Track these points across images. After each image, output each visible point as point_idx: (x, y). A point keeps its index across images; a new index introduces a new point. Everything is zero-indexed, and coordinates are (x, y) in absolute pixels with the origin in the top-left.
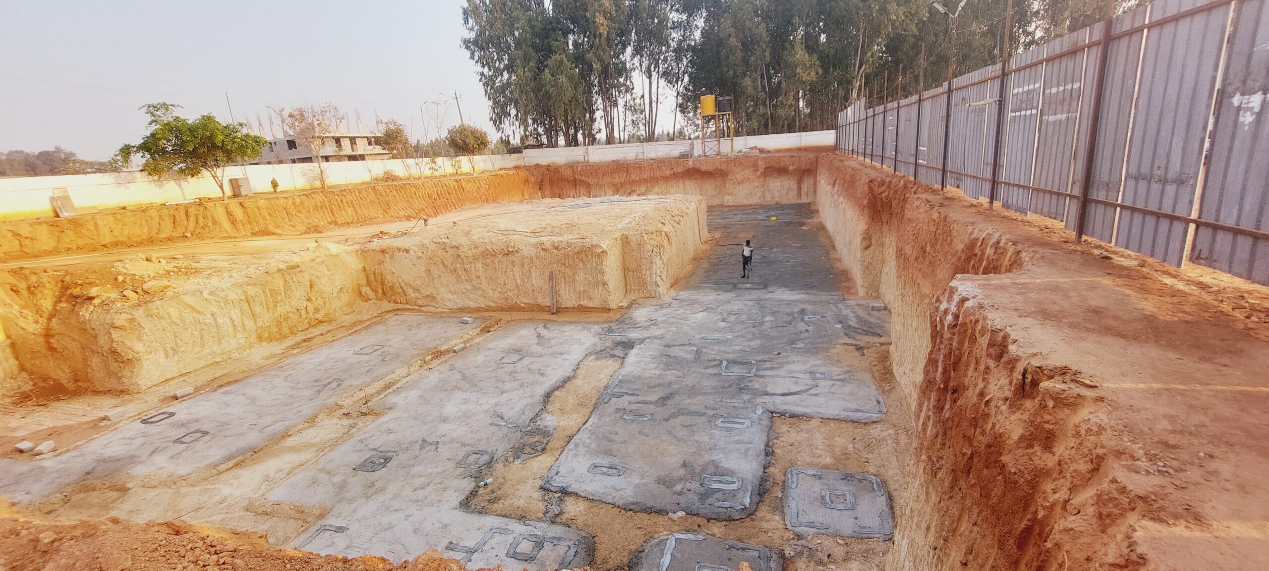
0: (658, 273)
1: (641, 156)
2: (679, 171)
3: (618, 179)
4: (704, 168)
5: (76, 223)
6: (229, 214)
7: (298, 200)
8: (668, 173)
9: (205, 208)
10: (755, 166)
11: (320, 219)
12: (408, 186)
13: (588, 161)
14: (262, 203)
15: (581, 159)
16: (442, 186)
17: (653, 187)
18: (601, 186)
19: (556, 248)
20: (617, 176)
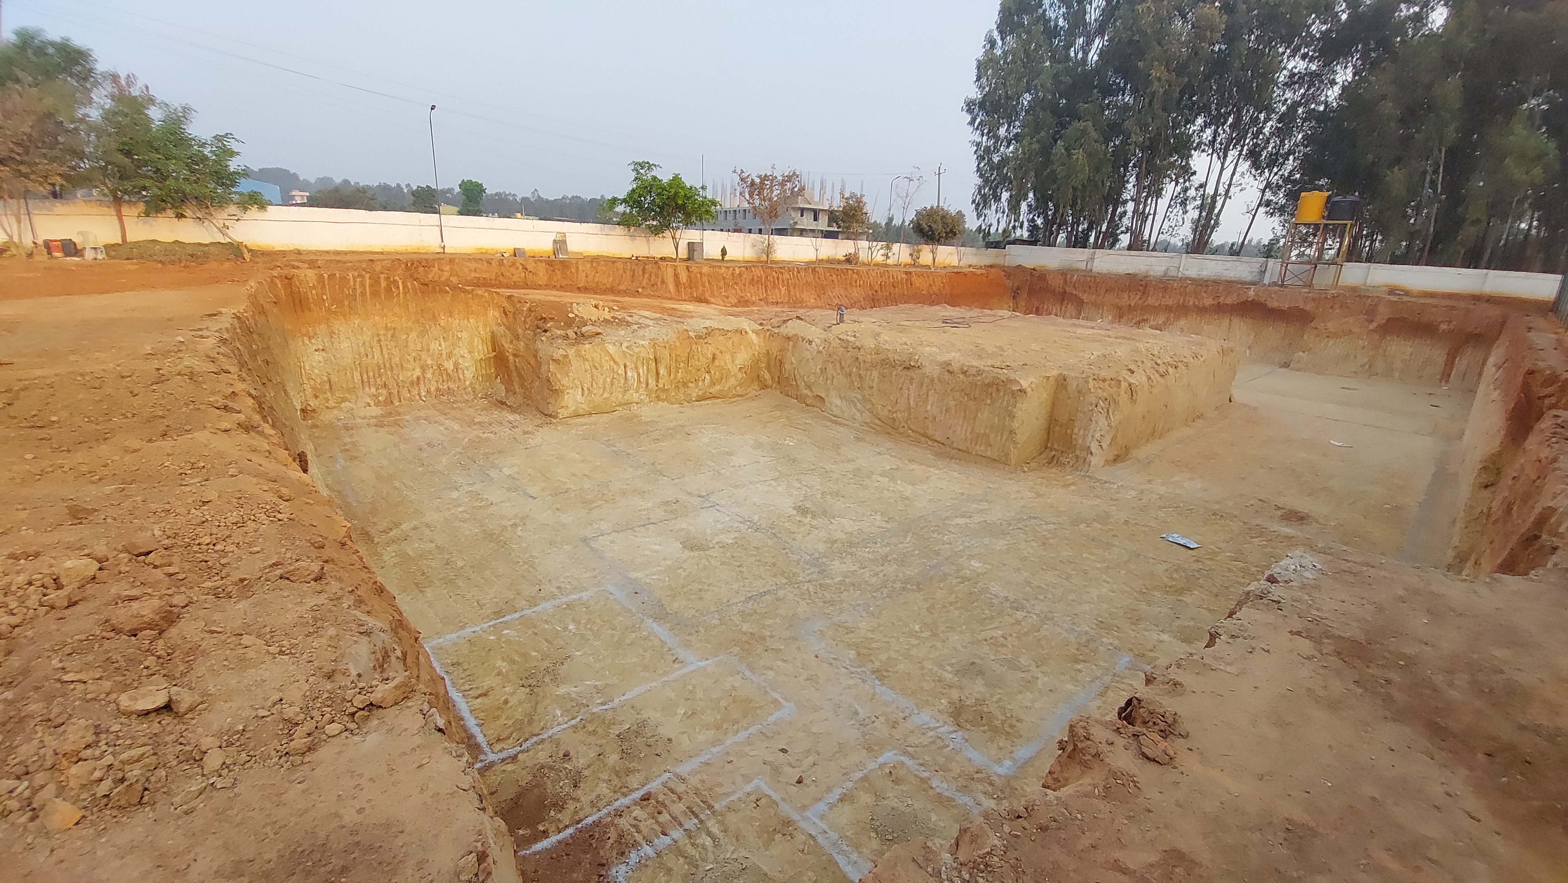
0: (1097, 435)
1: (1173, 273)
2: (1229, 301)
3: (1125, 300)
4: (1273, 304)
5: (565, 265)
6: (676, 276)
7: (737, 271)
8: (1208, 302)
9: (659, 268)
10: (1370, 313)
11: (752, 294)
12: (850, 272)
13: (1091, 270)
14: (705, 269)
15: (1082, 266)
16: (889, 277)
17: (1178, 318)
18: (1097, 306)
19: (964, 373)
20: (1126, 296)
